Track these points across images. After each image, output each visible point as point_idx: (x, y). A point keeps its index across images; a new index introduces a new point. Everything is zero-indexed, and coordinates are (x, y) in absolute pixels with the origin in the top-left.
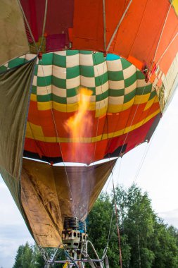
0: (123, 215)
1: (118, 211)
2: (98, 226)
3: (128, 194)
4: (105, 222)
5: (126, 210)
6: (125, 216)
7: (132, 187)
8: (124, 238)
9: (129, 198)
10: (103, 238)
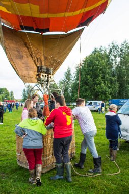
0: (116, 63)
1: (112, 60)
2: (97, 70)
3: (120, 47)
4: (101, 67)
5: (118, 59)
6: (117, 63)
7: (125, 43)
8: (115, 78)
9: (121, 51)
10: (100, 78)
